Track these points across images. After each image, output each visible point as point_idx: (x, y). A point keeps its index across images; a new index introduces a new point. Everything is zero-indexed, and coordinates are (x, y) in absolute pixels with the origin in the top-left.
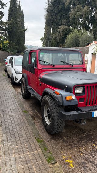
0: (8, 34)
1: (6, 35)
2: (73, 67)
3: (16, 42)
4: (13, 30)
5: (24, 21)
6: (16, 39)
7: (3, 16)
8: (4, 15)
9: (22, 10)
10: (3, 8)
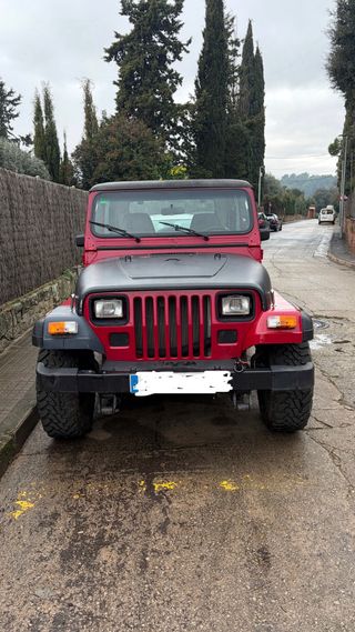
0: (193, 143)
1: (186, 146)
2: (208, 243)
3: (219, 167)
4: (210, 128)
5: (265, 90)
6: (220, 155)
7: (178, 86)
8: (180, 81)
9: (258, 51)
10: (180, 59)
